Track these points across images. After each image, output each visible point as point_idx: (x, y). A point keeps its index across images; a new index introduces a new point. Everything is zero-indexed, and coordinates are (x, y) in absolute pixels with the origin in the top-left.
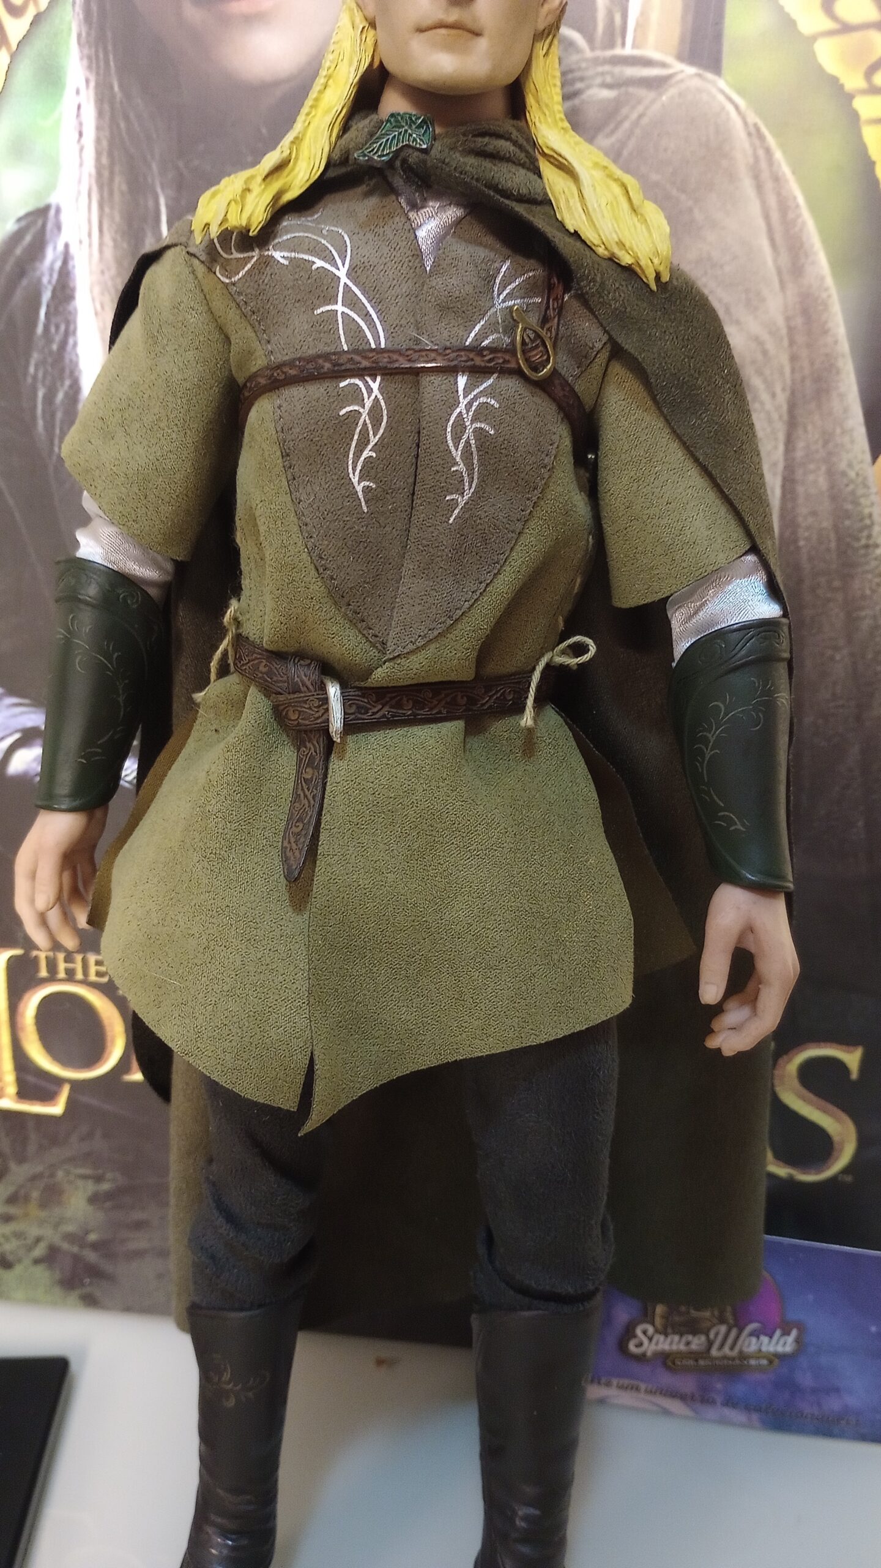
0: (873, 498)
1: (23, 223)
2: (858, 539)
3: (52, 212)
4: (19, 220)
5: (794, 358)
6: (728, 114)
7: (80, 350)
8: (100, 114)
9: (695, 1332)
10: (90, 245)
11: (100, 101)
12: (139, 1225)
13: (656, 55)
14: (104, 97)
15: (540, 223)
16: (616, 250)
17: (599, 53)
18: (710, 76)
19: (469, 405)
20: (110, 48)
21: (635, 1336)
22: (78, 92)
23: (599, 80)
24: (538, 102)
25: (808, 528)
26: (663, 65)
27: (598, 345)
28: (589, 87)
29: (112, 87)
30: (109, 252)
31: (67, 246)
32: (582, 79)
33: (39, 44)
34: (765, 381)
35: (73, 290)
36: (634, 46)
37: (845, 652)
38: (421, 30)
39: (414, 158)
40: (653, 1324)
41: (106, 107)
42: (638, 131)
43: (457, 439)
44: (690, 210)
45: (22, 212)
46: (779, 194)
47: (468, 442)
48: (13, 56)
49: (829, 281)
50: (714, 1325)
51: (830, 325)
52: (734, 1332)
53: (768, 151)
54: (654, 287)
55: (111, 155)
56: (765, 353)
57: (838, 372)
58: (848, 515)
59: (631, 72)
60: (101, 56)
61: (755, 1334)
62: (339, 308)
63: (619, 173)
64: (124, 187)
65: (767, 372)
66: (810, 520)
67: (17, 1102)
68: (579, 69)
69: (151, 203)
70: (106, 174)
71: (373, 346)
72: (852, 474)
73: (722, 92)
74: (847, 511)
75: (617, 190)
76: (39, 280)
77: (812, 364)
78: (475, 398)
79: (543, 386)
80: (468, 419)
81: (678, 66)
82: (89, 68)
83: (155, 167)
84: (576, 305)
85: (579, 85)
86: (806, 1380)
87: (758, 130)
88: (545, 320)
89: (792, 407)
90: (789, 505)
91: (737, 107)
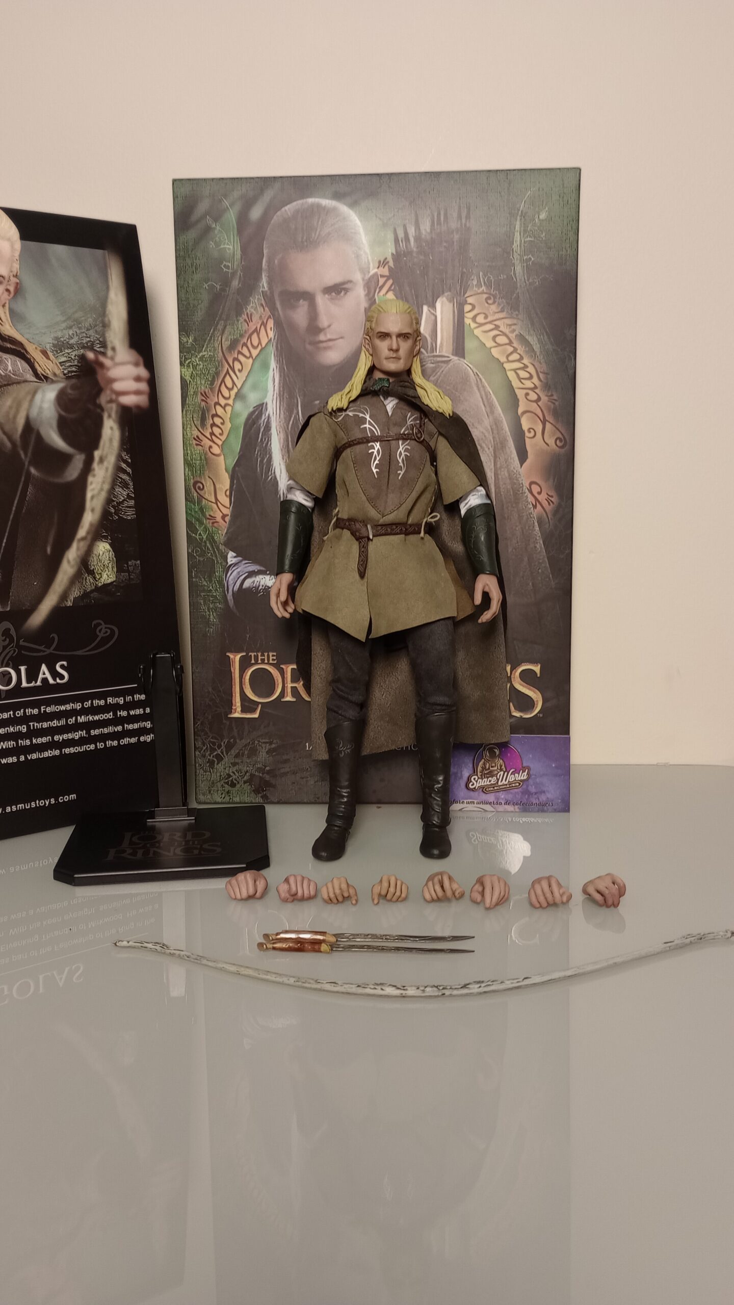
0: (522, 478)
1: (255, 408)
2: (519, 491)
3: (265, 405)
4: (254, 407)
5: (494, 438)
6: (468, 370)
7: (272, 446)
8: (280, 376)
9: (492, 776)
10: (276, 414)
11: (280, 372)
12: (286, 761)
13: (446, 355)
14: (281, 371)
15: (418, 403)
16: (438, 409)
17: (429, 354)
18: (462, 359)
19: (403, 448)
20: (284, 357)
21: (471, 781)
22: (274, 370)
23: (430, 362)
24: (415, 372)
25: (504, 488)
26: (448, 357)
27: (435, 433)
28: (427, 364)
29: (284, 369)
30: (282, 416)
31: (269, 415)
32: (425, 362)
33: (261, 357)
34: (486, 445)
35: (271, 427)
36: (439, 353)
37: (519, 527)
38: (386, 359)
39: (385, 389)
40: (477, 775)
41: (282, 374)
42: (442, 375)
43: (400, 457)
44: (459, 397)
45: (255, 405)
46: (485, 391)
47: (403, 458)
48: (254, 360)
49: (502, 415)
50: (498, 772)
51: (504, 427)
52: (506, 773)
53: (480, 379)
54: (448, 417)
55: (283, 388)
56: (485, 436)
57: (507, 441)
58: (515, 484)
59: (439, 359)
60: (281, 359)
61: (513, 773)
62: (367, 426)
63: (437, 389)
64: (287, 397)
65: (486, 442)
66: (504, 486)
67: (241, 714)
68: (424, 359)
69: (296, 401)
70: (282, 393)
71: (377, 434)
72: (515, 471)
73: (466, 364)
74: (515, 483)
75: (437, 393)
76: (261, 424)
77: (499, 439)
78: (405, 446)
79: (421, 442)
80: (402, 452)
81: (452, 357)
82: (277, 363)
83: (297, 391)
84: (429, 422)
85: (424, 363)
86: (532, 789)
87: (477, 374)
88: (421, 426)
89: (494, 453)
90: (497, 482)
91: (470, 368)
